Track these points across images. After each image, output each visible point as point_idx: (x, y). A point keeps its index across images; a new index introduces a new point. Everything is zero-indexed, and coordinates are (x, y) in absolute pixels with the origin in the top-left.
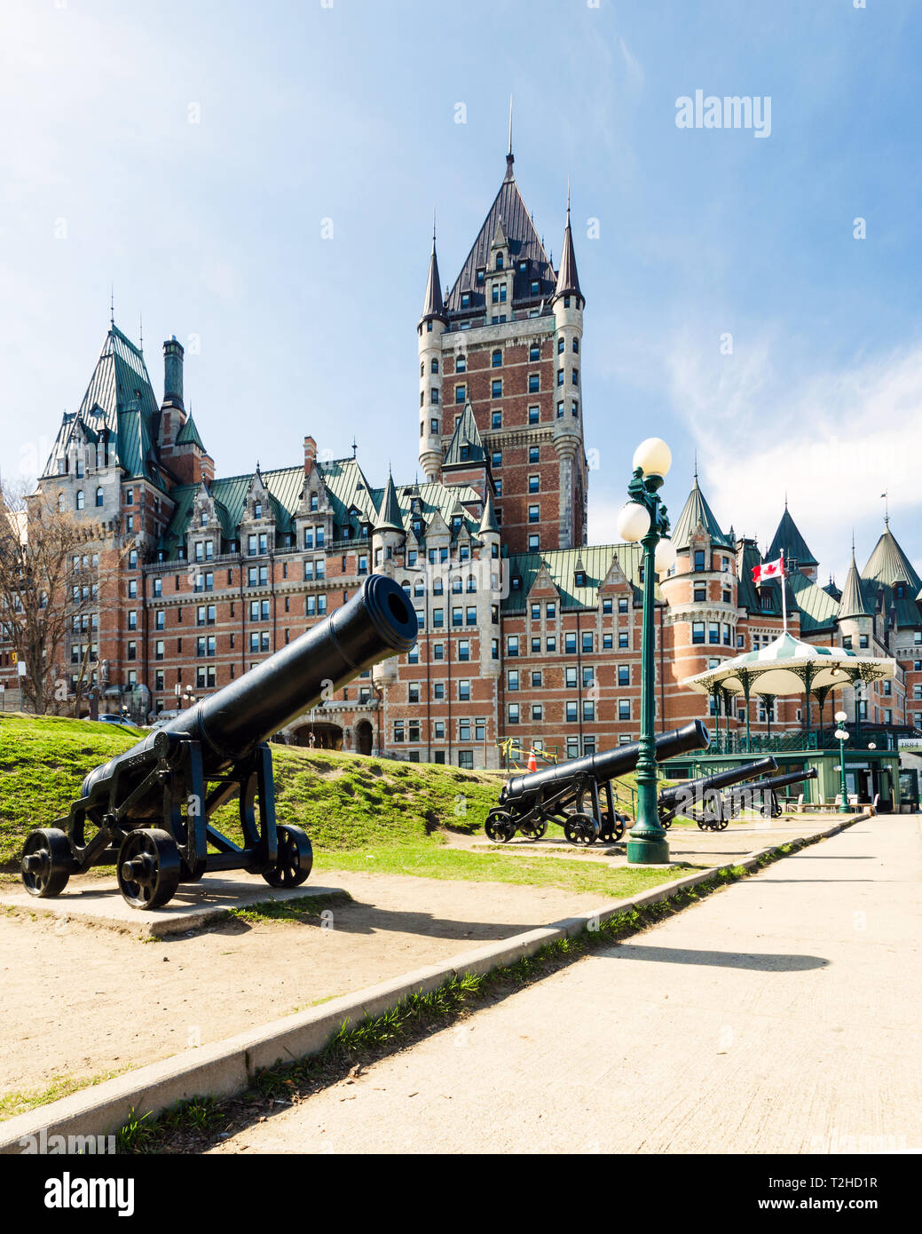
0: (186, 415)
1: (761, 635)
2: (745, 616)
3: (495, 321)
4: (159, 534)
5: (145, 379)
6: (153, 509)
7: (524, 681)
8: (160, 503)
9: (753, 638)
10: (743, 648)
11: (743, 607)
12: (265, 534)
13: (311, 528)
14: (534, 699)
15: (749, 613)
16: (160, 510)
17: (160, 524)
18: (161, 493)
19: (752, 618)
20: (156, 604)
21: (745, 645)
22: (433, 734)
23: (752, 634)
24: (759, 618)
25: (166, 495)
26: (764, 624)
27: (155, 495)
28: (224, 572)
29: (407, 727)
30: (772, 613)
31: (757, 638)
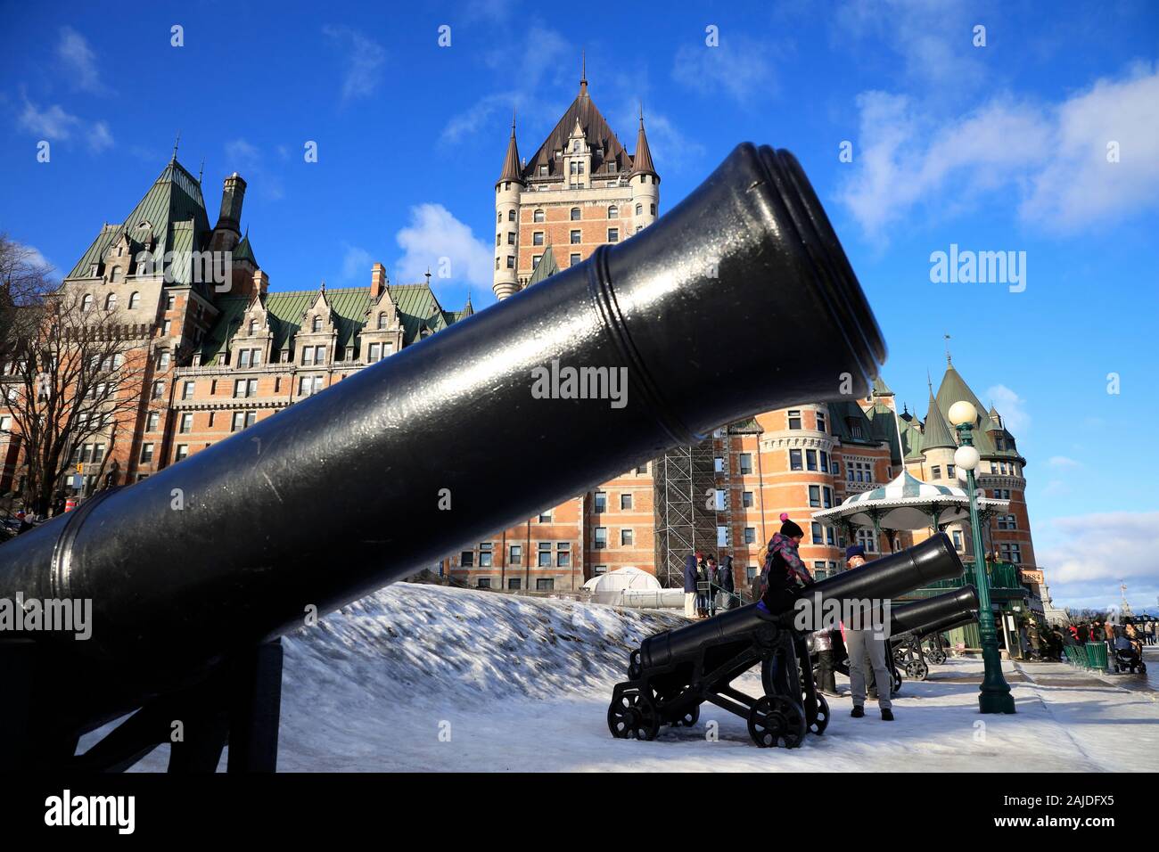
0: (241, 236)
1: (855, 463)
2: (838, 444)
3: (572, 187)
4: (198, 339)
5: (200, 203)
6: (195, 316)
7: (613, 504)
8: (203, 310)
9: (847, 466)
10: (839, 475)
11: (836, 435)
12: (324, 346)
13: (378, 344)
14: (623, 523)
15: (842, 442)
16: (202, 317)
17: (201, 330)
18: (206, 302)
19: (845, 446)
20: (184, 407)
21: (840, 472)
22: (508, 560)
23: (846, 461)
24: (852, 447)
25: (211, 304)
26: (857, 453)
27: (199, 303)
28: (272, 379)
29: (477, 551)
30: (863, 442)
31: (851, 465)
